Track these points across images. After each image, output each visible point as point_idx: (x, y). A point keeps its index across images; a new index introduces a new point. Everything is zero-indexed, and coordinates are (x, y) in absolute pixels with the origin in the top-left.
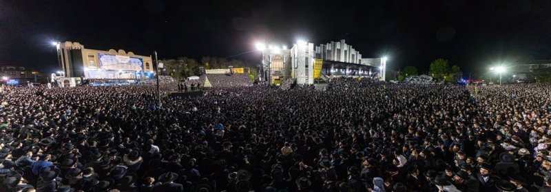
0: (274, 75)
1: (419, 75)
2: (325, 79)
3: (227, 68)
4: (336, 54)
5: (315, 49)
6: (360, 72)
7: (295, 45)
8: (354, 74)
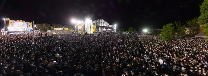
0: (79, 30)
1: (126, 31)
2: (97, 32)
3: (62, 28)
4: (100, 23)
5: (93, 22)
6: (109, 29)
7: (86, 21)
8: (107, 30)
